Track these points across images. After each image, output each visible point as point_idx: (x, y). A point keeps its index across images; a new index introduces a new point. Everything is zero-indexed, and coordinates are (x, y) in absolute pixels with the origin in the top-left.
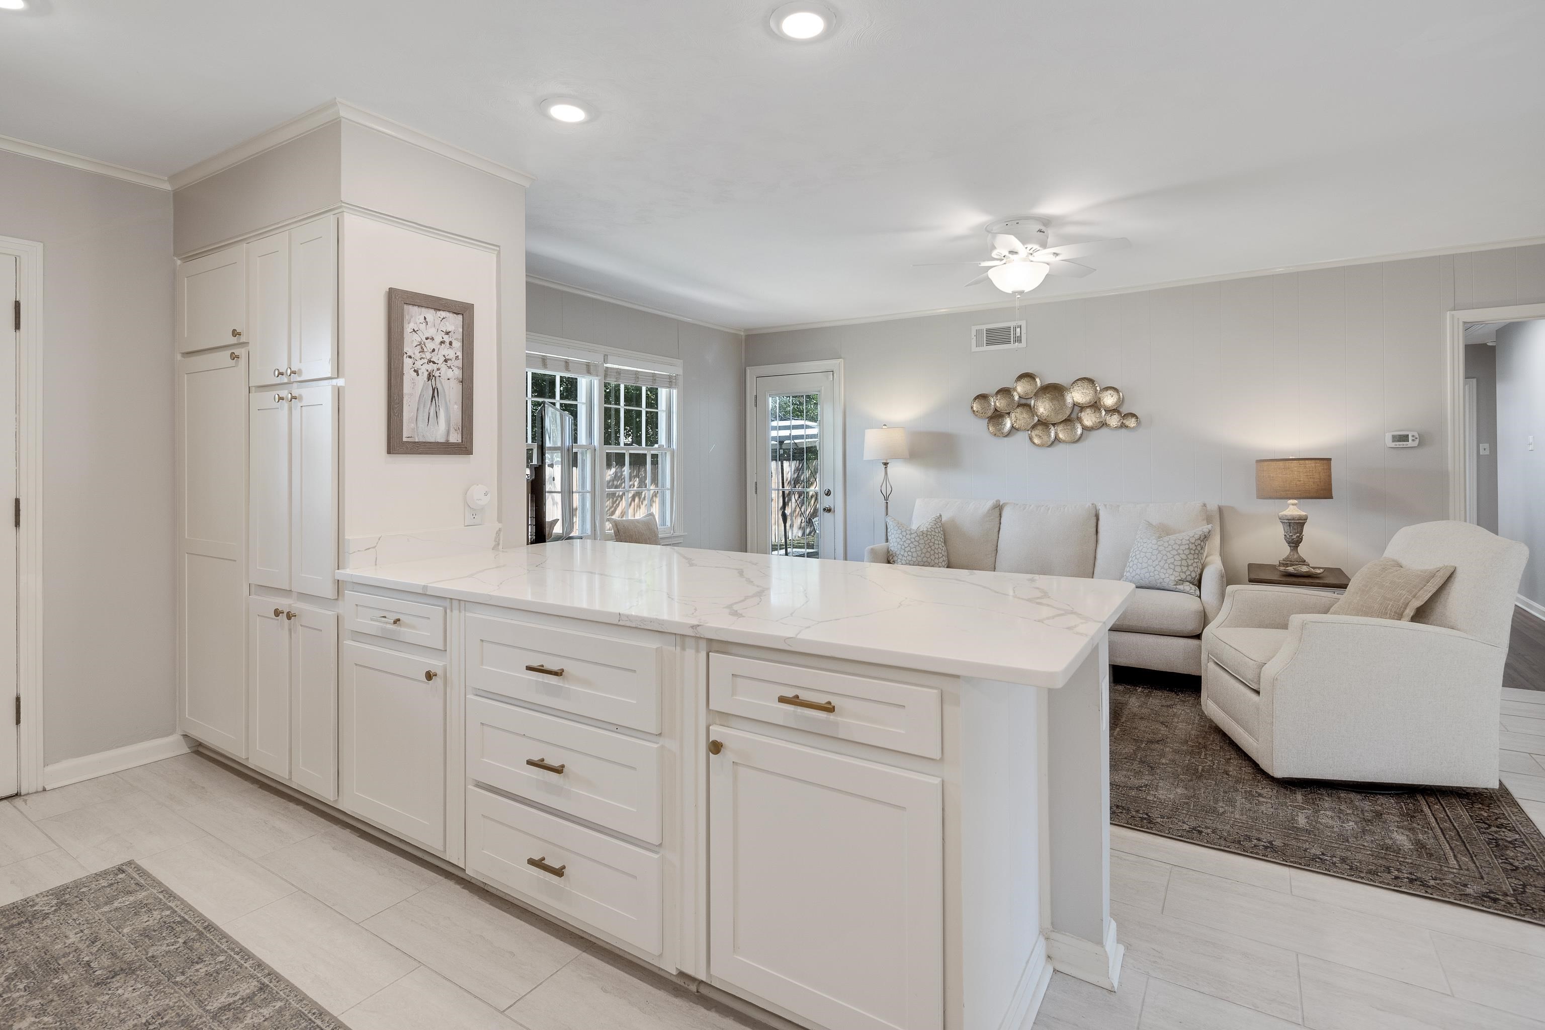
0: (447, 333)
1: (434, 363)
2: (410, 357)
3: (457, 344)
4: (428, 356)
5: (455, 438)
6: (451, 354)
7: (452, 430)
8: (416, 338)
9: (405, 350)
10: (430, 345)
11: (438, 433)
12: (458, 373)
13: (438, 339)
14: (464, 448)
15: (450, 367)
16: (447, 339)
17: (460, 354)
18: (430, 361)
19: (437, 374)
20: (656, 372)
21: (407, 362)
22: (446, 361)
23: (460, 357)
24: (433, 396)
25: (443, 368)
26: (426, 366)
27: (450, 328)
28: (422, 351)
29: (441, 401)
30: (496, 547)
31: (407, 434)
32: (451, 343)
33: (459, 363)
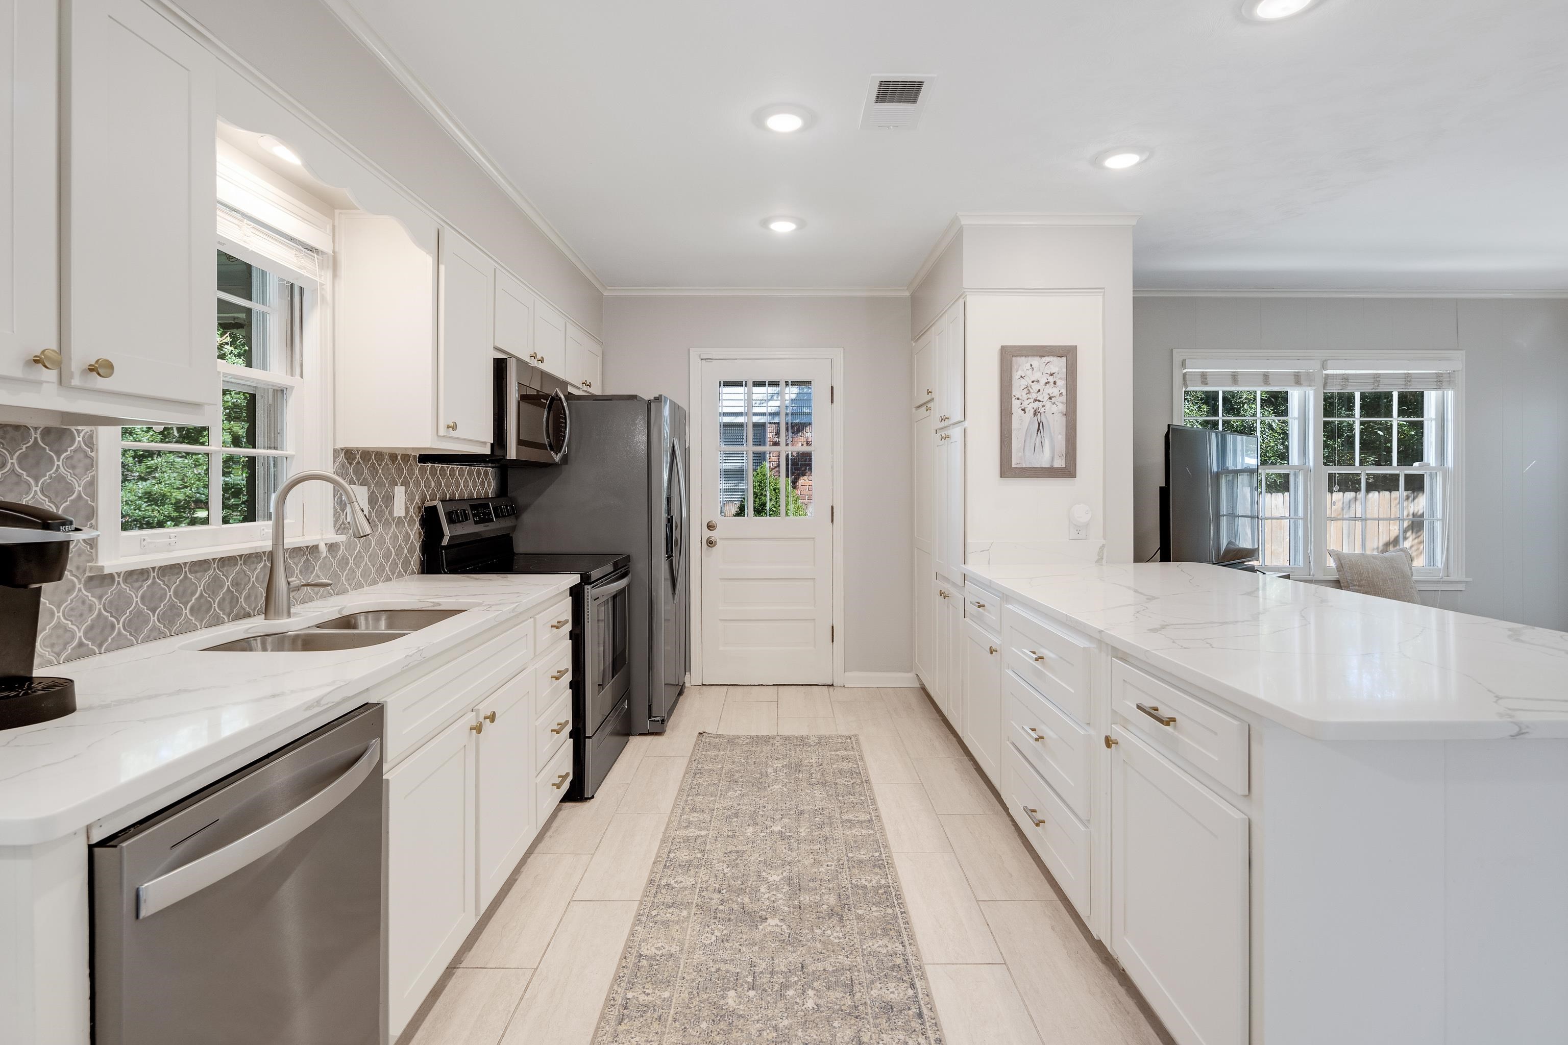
0: (1052, 375)
1: (1039, 401)
2: (1018, 399)
3: (1061, 383)
4: (1034, 396)
5: (1060, 463)
6: (1055, 391)
7: (1056, 457)
8: (1024, 383)
9: (1014, 394)
10: (1036, 387)
11: (1044, 459)
12: (1062, 407)
13: (1043, 381)
14: (1068, 471)
15: (1054, 403)
16: (1051, 379)
17: (1064, 391)
18: (1036, 400)
19: (1042, 410)
20: (1410, 372)
21: (1015, 403)
22: (1050, 398)
23: (1064, 393)
24: (1039, 429)
25: (1048, 404)
26: (1033, 405)
27: (1054, 369)
28: (1029, 393)
29: (1045, 433)
30: (1099, 561)
31: (1015, 462)
32: (1055, 383)
33: (1063, 399)
